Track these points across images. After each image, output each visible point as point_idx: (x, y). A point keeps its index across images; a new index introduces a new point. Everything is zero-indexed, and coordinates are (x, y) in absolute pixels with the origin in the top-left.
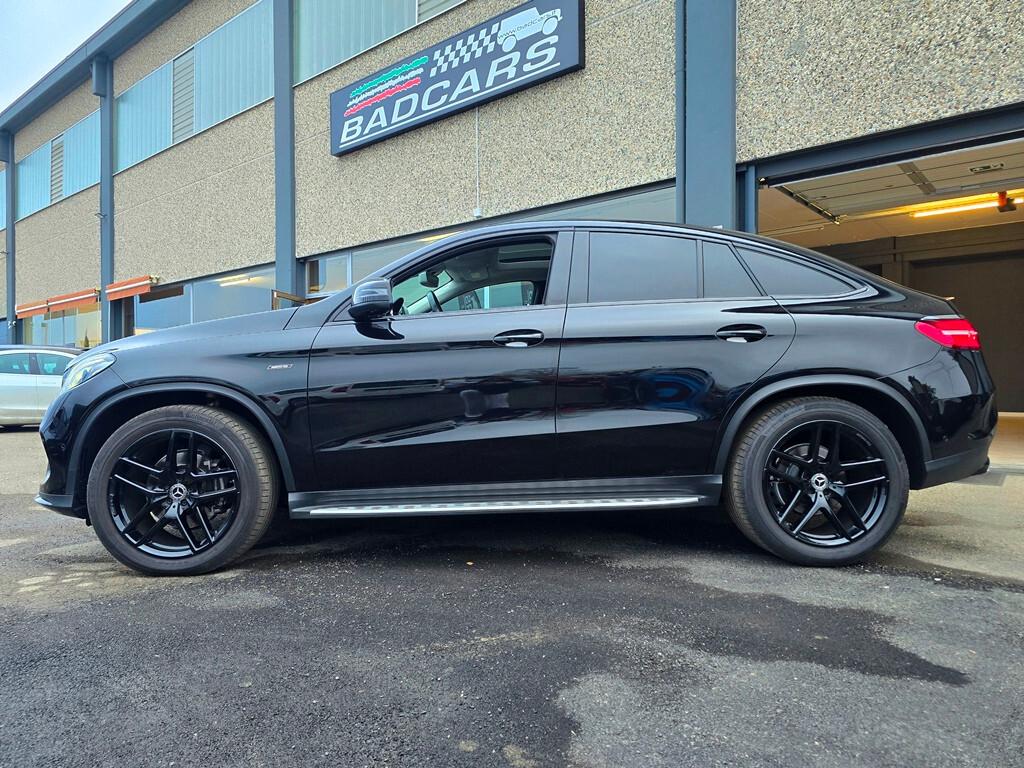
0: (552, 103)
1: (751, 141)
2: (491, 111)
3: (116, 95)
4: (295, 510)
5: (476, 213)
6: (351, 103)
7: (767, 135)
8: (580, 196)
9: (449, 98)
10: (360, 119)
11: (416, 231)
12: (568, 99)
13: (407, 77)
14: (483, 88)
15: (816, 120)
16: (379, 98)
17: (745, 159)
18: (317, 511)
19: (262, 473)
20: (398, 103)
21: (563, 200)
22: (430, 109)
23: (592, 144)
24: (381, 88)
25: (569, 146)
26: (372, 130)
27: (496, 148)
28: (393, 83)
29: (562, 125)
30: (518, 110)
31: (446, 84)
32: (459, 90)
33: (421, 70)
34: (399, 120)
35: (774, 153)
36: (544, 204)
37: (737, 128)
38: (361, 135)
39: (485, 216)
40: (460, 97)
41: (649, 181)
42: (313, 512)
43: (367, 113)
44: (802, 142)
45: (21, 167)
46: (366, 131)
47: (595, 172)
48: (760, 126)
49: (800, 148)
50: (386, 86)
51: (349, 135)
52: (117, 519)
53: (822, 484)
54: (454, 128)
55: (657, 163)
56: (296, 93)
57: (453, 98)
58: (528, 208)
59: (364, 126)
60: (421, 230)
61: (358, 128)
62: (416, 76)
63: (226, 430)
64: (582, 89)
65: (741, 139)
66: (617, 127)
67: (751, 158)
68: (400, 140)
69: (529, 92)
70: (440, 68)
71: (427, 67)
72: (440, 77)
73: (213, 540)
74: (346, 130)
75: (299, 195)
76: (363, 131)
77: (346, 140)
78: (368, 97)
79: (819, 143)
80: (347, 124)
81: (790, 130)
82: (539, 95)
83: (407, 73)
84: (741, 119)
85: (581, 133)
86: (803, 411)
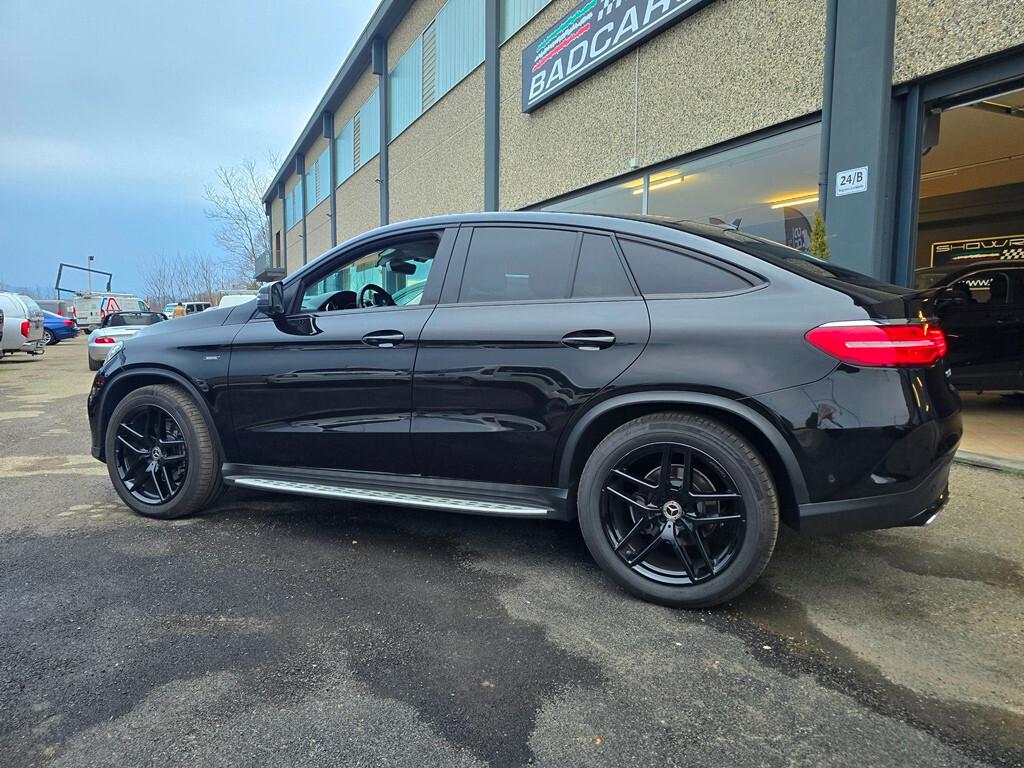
0: (705, 33)
1: (912, 55)
2: (650, 50)
3: (389, 72)
4: (227, 477)
5: (633, 164)
6: (537, 58)
7: (933, 45)
8: (727, 138)
9: (612, 41)
10: (543, 74)
11: (584, 185)
12: (721, 26)
13: (580, 24)
14: (641, 26)
15: (994, 17)
16: (558, 49)
17: (903, 79)
18: (240, 481)
19: (203, 444)
20: (572, 52)
21: (711, 143)
22: (598, 55)
23: (741, 77)
24: (559, 40)
25: (719, 82)
26: (553, 84)
27: (653, 90)
28: (568, 32)
29: (713, 58)
30: (674, 45)
31: (610, 26)
32: (621, 31)
33: (591, 14)
34: (574, 70)
35: (939, 67)
36: (693, 149)
37: (896, 40)
38: (544, 90)
39: (641, 166)
40: (622, 39)
41: (797, 115)
42: (237, 481)
43: (548, 66)
44: (974, 49)
45: (338, 141)
46: (548, 85)
47: (743, 109)
48: (924, 33)
49: (971, 57)
50: (564, 36)
51: (536, 90)
52: (120, 469)
53: (675, 513)
54: (619, 72)
55: (807, 92)
56: (502, 53)
57: (615, 41)
58: (679, 154)
59: (546, 80)
60: (589, 184)
61: (542, 83)
62: (587, 22)
63: (178, 408)
64: (734, 13)
65: (900, 52)
66: (767, 54)
67: (910, 77)
68: (575, 91)
69: (684, 24)
70: (605, 10)
71: (595, 12)
72: (606, 20)
73: (173, 493)
74: (533, 86)
75: (502, 154)
76: (545, 85)
77: (535, 97)
78: (550, 50)
79: (996, 49)
80: (534, 79)
81: (960, 35)
82: (694, 26)
83: (579, 20)
84: (902, 27)
85: (732, 64)
86: (647, 430)
